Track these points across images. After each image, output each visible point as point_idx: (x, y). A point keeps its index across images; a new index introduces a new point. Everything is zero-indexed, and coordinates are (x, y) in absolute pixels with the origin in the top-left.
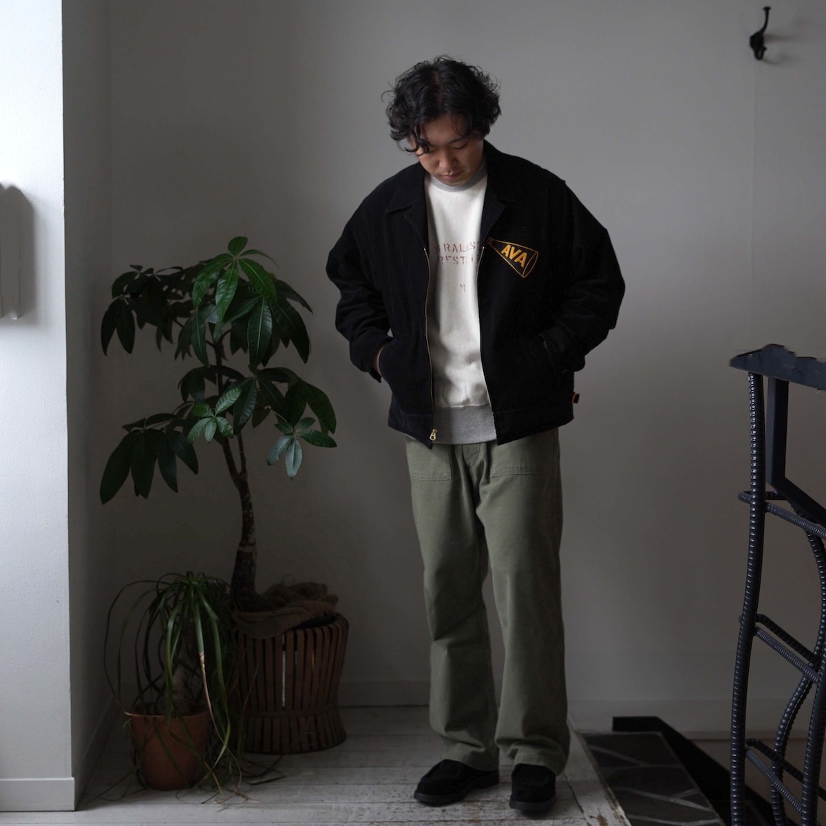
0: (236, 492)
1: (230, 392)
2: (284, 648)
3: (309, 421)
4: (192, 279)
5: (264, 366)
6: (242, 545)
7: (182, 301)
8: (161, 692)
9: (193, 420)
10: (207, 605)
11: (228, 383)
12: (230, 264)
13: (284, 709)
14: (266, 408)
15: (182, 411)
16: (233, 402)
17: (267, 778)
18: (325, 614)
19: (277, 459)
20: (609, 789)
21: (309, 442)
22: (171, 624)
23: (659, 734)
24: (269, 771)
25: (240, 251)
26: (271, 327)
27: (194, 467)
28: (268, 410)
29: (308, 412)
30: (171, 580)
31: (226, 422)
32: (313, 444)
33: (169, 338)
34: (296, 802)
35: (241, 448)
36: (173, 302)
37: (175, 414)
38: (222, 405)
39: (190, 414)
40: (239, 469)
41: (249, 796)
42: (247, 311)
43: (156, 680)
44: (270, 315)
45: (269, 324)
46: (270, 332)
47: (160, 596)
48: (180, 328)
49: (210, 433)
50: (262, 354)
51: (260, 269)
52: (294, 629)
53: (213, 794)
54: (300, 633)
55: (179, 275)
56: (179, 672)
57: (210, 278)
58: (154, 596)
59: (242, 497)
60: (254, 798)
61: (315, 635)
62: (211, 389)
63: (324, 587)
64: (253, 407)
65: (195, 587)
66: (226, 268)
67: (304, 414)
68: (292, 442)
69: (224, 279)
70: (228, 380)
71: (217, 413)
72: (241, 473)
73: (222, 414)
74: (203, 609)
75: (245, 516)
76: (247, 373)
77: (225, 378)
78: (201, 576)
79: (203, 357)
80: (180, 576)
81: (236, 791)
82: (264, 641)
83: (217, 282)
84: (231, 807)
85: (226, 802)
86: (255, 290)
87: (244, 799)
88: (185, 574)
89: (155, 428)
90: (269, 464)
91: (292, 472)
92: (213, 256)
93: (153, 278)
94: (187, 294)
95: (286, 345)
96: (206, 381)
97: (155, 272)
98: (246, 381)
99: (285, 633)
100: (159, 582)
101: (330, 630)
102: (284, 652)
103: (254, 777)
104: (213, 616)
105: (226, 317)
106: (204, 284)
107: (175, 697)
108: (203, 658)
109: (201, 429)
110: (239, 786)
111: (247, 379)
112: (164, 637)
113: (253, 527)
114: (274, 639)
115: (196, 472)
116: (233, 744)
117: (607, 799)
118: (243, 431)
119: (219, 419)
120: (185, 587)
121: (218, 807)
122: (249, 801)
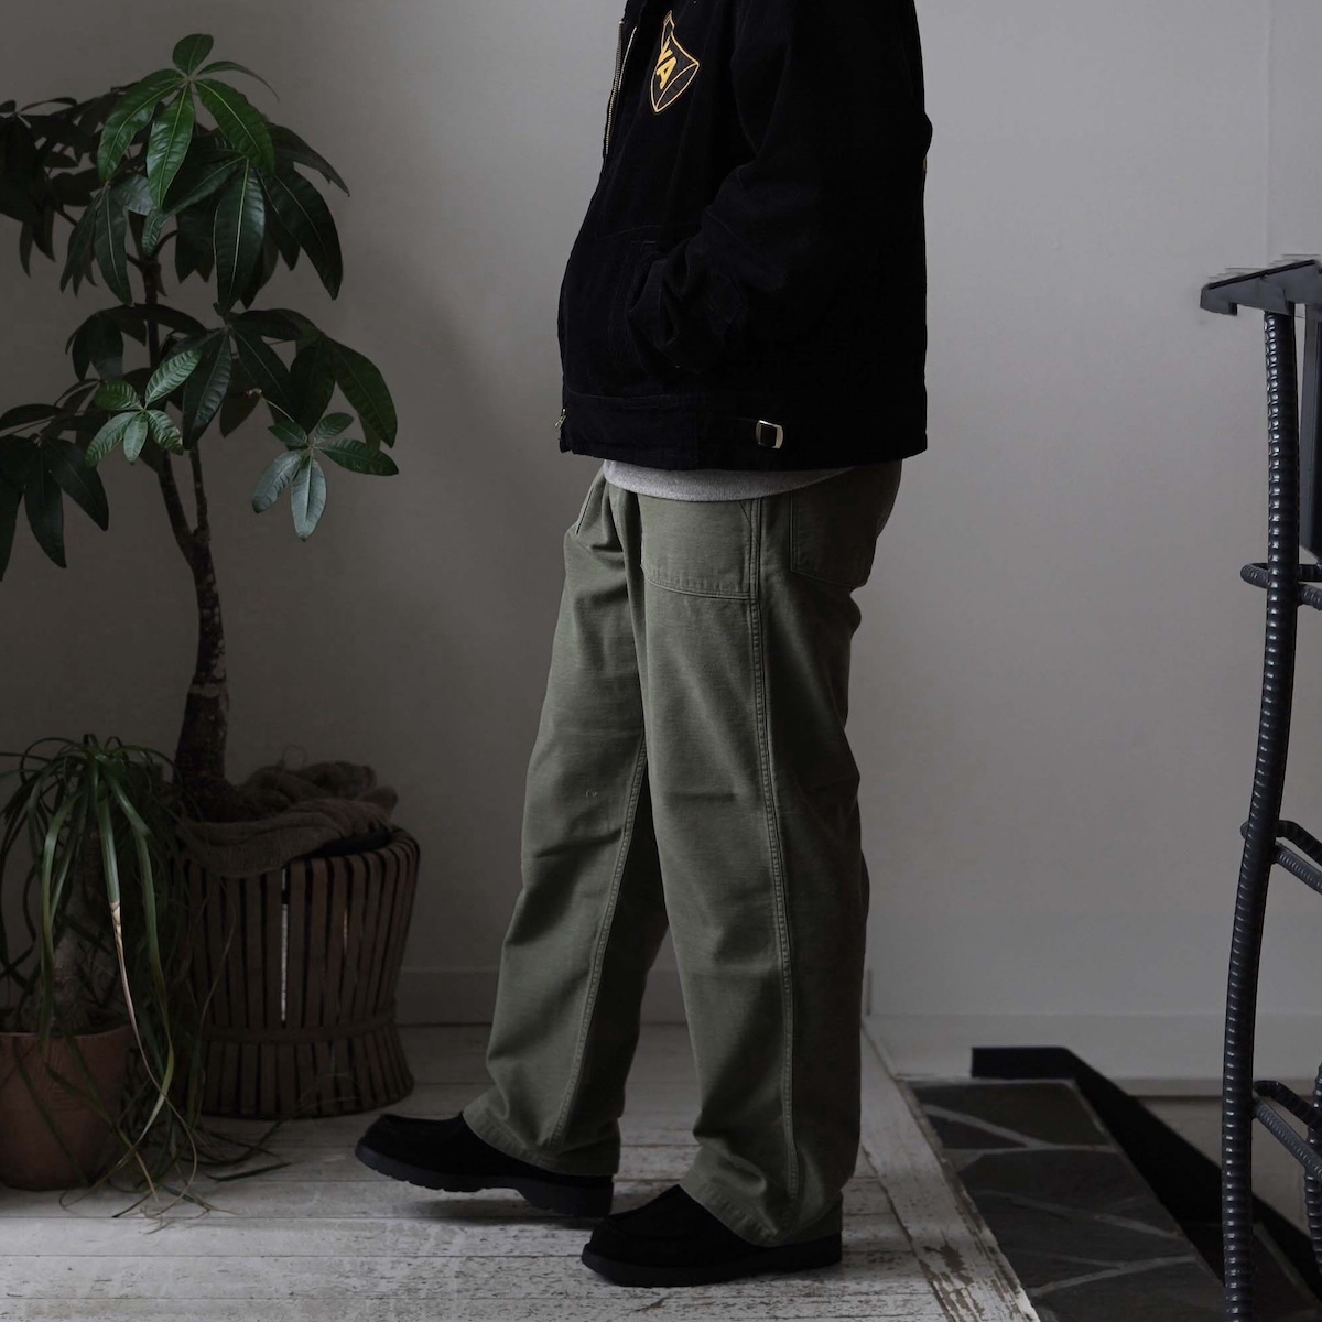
0: (185, 570)
1: (176, 358)
2: (286, 897)
3: (341, 421)
4: (96, 125)
5: (247, 306)
6: (197, 681)
7: (73, 171)
8: (28, 986)
9: (99, 417)
10: (126, 804)
11: (171, 342)
12: (176, 93)
13: (284, 1024)
14: (251, 392)
15: (75, 400)
16: (183, 379)
17: (250, 1166)
18: (371, 827)
19: (274, 498)
20: (965, 1193)
21: (341, 464)
22: (50, 843)
23: (1069, 1083)
24: (254, 1151)
25: (197, 64)
26: (262, 222)
27: (102, 518)
28: (256, 396)
29: (339, 402)
30: (51, 750)
31: (169, 421)
32: (350, 467)
33: (47, 249)
34: (310, 1216)
35: (198, 477)
36: (55, 172)
37: (60, 405)
38: (159, 387)
39: (92, 404)
40: (192, 523)
41: (212, 1202)
42: (212, 189)
43: (20, 960)
44: (261, 197)
45: (260, 217)
46: (261, 232)
47: (27, 786)
48: (71, 227)
49: (133, 444)
50: (244, 281)
51: (240, 101)
52: (307, 858)
53: (137, 1197)
54: (319, 866)
55: (71, 114)
56: (67, 943)
57: (135, 119)
58: (14, 784)
59: (199, 578)
60: (223, 1205)
61: (350, 870)
62: (135, 354)
63: (369, 772)
64: (223, 390)
65: (102, 767)
66: (166, 101)
67: (329, 407)
68: (304, 463)
69: (163, 121)
70: (170, 335)
71: (148, 401)
72: (196, 532)
73: (159, 405)
74: (118, 813)
75: (204, 621)
76: (212, 321)
77: (164, 331)
78: (114, 744)
79: (119, 285)
80: (70, 742)
81: (185, 1192)
82: (242, 883)
83: (148, 128)
84: (176, 1225)
85: (164, 1215)
86: (229, 146)
87: (202, 1209)
88: (80, 740)
89: (18, 434)
90: (257, 511)
91: (305, 526)
92: (138, 77)
93: (14, 122)
94: (85, 157)
95: (292, 263)
96: (125, 337)
97: (18, 109)
98: (209, 337)
99: (287, 866)
100: (24, 756)
101: (382, 860)
102: (285, 906)
103: (224, 1164)
104: (140, 827)
105: (169, 202)
106: (124, 133)
107: (59, 997)
108: (117, 913)
109: (114, 435)
110: (191, 1182)
111: (211, 331)
112: (36, 871)
113: (220, 644)
114: (263, 878)
115: (104, 525)
116: (179, 1094)
117: (960, 1214)
118: (202, 443)
119: (153, 414)
120: (80, 767)
121: (147, 1225)
122: (212, 1213)
